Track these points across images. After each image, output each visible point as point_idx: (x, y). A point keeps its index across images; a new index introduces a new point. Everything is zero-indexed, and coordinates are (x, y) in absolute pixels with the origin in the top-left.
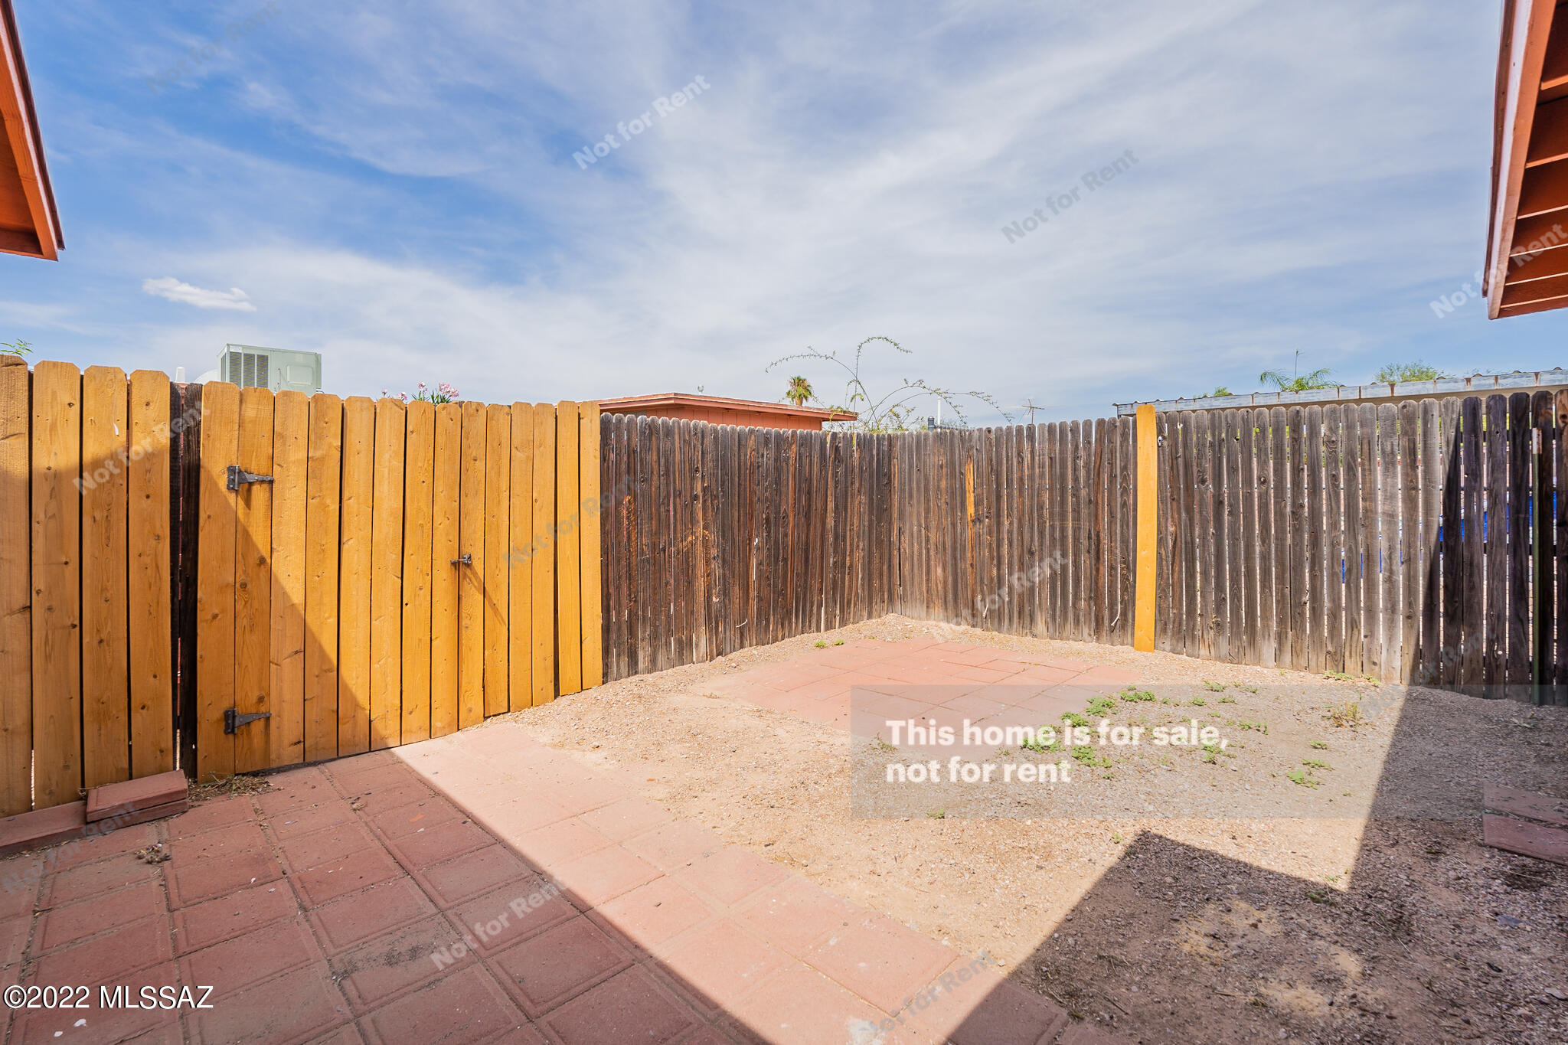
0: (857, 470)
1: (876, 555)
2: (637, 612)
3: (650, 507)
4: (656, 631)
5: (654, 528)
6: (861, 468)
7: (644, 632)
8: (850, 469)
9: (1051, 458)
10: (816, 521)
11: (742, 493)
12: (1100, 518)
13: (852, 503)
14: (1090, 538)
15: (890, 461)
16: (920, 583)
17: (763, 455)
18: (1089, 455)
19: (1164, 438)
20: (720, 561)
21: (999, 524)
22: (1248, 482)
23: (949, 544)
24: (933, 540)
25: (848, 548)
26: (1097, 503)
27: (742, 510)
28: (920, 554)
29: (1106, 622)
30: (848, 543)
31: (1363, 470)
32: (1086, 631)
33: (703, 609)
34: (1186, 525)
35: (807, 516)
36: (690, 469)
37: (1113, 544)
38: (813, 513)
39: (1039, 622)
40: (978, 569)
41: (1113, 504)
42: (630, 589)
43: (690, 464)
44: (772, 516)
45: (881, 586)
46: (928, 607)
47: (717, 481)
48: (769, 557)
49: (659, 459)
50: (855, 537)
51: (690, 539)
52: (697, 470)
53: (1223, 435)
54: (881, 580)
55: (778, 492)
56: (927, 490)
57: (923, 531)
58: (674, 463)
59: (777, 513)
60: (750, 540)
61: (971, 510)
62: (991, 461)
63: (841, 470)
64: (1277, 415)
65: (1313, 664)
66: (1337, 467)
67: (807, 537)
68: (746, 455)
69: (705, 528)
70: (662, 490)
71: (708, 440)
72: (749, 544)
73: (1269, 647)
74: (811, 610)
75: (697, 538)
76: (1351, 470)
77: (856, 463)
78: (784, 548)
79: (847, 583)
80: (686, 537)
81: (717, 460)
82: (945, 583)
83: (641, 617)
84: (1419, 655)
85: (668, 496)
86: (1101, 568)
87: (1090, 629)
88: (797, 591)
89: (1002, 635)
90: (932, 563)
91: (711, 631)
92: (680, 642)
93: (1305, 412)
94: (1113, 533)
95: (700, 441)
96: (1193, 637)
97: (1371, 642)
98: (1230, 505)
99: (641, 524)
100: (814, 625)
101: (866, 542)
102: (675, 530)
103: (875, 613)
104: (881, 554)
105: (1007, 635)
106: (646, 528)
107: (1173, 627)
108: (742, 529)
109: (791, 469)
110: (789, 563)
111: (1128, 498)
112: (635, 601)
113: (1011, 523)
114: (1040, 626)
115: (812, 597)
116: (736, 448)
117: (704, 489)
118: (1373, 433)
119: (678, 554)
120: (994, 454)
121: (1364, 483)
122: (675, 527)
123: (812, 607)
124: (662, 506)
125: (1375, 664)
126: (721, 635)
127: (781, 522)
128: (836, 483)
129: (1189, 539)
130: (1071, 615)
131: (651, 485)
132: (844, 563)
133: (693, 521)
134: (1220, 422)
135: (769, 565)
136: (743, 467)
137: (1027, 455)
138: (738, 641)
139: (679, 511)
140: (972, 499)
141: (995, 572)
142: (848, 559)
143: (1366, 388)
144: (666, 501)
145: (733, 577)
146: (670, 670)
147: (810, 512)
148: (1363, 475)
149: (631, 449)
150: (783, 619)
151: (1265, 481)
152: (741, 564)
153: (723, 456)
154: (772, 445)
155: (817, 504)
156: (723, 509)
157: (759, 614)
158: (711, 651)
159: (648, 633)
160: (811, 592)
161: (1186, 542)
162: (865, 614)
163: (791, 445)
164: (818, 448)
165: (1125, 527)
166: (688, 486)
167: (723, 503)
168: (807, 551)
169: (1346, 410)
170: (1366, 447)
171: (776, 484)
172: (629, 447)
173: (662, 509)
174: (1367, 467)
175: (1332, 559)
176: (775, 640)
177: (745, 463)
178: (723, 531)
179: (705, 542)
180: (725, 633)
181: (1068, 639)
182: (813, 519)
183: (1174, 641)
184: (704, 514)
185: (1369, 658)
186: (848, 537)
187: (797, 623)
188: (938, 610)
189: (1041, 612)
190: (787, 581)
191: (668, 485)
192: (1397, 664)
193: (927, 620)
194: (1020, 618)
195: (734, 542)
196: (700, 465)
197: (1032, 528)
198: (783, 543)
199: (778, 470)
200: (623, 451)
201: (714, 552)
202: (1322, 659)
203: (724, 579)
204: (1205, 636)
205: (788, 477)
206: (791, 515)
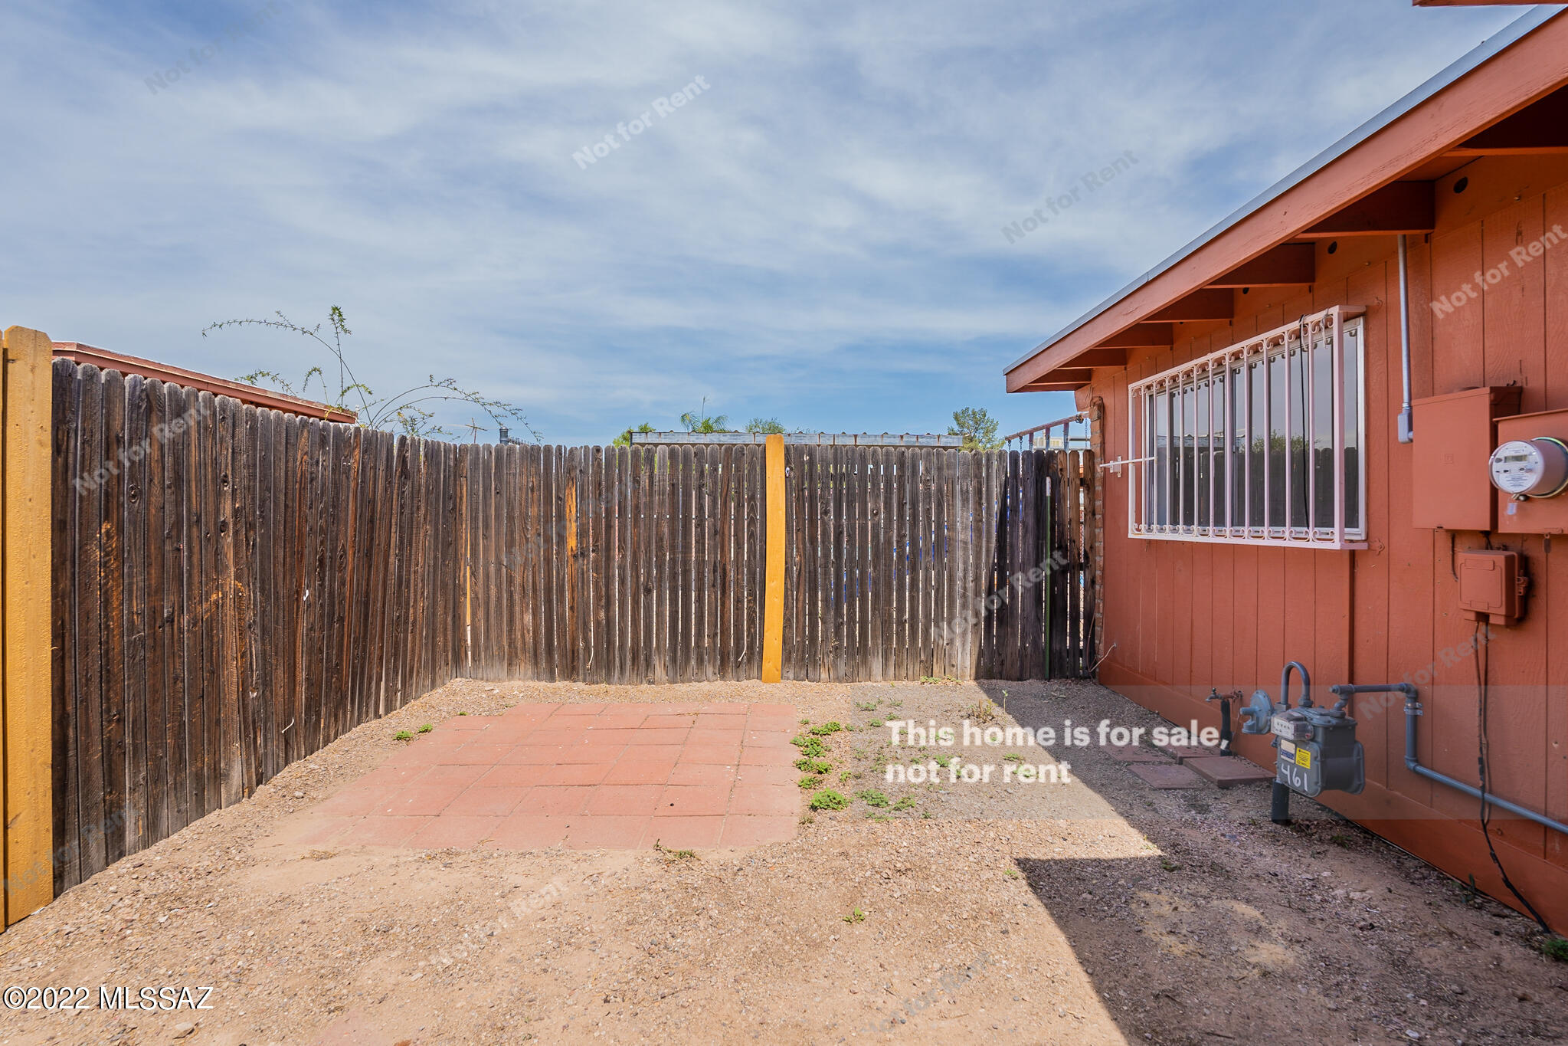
0: (423, 490)
1: (441, 603)
2: (123, 741)
3: (146, 543)
4: (157, 767)
5: (153, 582)
6: (427, 488)
7: (136, 773)
8: (416, 488)
9: (673, 485)
10: (378, 559)
11: (289, 519)
12: (726, 549)
13: (418, 534)
14: (715, 571)
15: (455, 480)
16: (499, 636)
17: (317, 462)
18: (715, 483)
19: (791, 469)
20: (258, 631)
21: (609, 558)
22: (864, 513)
23: (541, 585)
24: (518, 580)
25: (412, 595)
26: (723, 533)
27: (288, 545)
28: (499, 599)
29: (732, 658)
30: (412, 591)
31: (948, 505)
32: (710, 670)
33: (236, 713)
34: (810, 555)
35: (369, 555)
36: (215, 478)
37: (739, 577)
38: (375, 550)
39: (657, 667)
40: (581, 612)
41: (740, 535)
42: (108, 699)
43: (214, 469)
44: (328, 554)
45: (445, 645)
46: (510, 665)
47: (254, 499)
48: (322, 616)
49: (163, 456)
50: (419, 581)
51: (214, 597)
52: (225, 481)
53: (844, 470)
54: (445, 636)
55: (335, 519)
56: (511, 518)
57: (504, 570)
58: (189, 465)
59: (334, 550)
60: (298, 592)
61: (572, 543)
62: (600, 484)
63: (407, 489)
64: (888, 454)
65: (910, 673)
66: (930, 503)
67: (368, 585)
68: (295, 461)
69: (238, 577)
70: (167, 512)
71: (243, 430)
72: (297, 600)
73: (876, 665)
74: (369, 689)
75: (225, 595)
76: (940, 505)
77: (423, 481)
78: (340, 603)
79: (409, 645)
80: (208, 595)
81: (255, 465)
82: (536, 632)
83: (129, 749)
84: (981, 654)
85: (178, 524)
86: (727, 602)
87: (714, 667)
88: (353, 663)
89: (613, 687)
90: (517, 609)
91: (248, 747)
92: (198, 777)
93: (909, 453)
94: (740, 565)
95: (230, 430)
96: (815, 662)
97: (951, 648)
98: (849, 535)
99: (130, 576)
100: (372, 709)
101: (431, 590)
102: (190, 584)
103: (438, 681)
104: (446, 600)
105: (619, 686)
106: (138, 581)
107: (797, 655)
108: (288, 577)
109: (352, 485)
110: (346, 623)
111: (756, 528)
112: (118, 720)
113: (624, 557)
114: (659, 672)
115: (371, 669)
116: (282, 448)
117: (236, 513)
118: (955, 475)
119: (195, 625)
120: (603, 477)
121: (948, 516)
122: (190, 576)
123: (370, 683)
124: (167, 542)
125: (953, 666)
126: (261, 751)
127: (337, 564)
128: (402, 507)
129: (812, 568)
130: (693, 656)
131: (149, 504)
132: (407, 617)
133: (219, 567)
134: (842, 458)
135: (322, 629)
136: (290, 478)
137: (645, 481)
138: (282, 754)
139: (196, 549)
140: (574, 529)
141: (602, 614)
142: (411, 611)
143: (838, 436)
144: (174, 533)
145: (276, 654)
146: (184, 830)
147: (371, 548)
148: (948, 509)
149: (113, 435)
150: (337, 708)
151: (877, 513)
152: (286, 631)
153: (263, 459)
154: (330, 448)
155: (380, 536)
156: (262, 546)
157: (308, 708)
158: (250, 779)
159: (143, 774)
160: (370, 663)
161: (810, 572)
162: (428, 682)
163: (354, 449)
164: (384, 456)
165: (752, 558)
166: (211, 508)
167: (262, 536)
168: (367, 604)
169: (938, 454)
170: (950, 486)
171: (334, 507)
172: (108, 429)
173: (168, 548)
174: (951, 503)
175: (926, 580)
176: (327, 742)
177: (294, 472)
178: (263, 582)
179: (238, 598)
180: (266, 746)
181: (690, 681)
182: (375, 558)
183: (797, 669)
184: (236, 554)
185: (950, 661)
186: (412, 581)
187: (352, 712)
188: (525, 668)
189: (659, 654)
190: (342, 651)
191: (178, 503)
192: (968, 663)
193: (509, 681)
194: (633, 664)
195: (277, 599)
196: (229, 473)
197: (649, 562)
198: (339, 595)
199: (336, 485)
200: (97, 436)
201: (249, 616)
202: (917, 668)
203: (264, 659)
204: (825, 661)
205: (348, 497)
206: (350, 552)
